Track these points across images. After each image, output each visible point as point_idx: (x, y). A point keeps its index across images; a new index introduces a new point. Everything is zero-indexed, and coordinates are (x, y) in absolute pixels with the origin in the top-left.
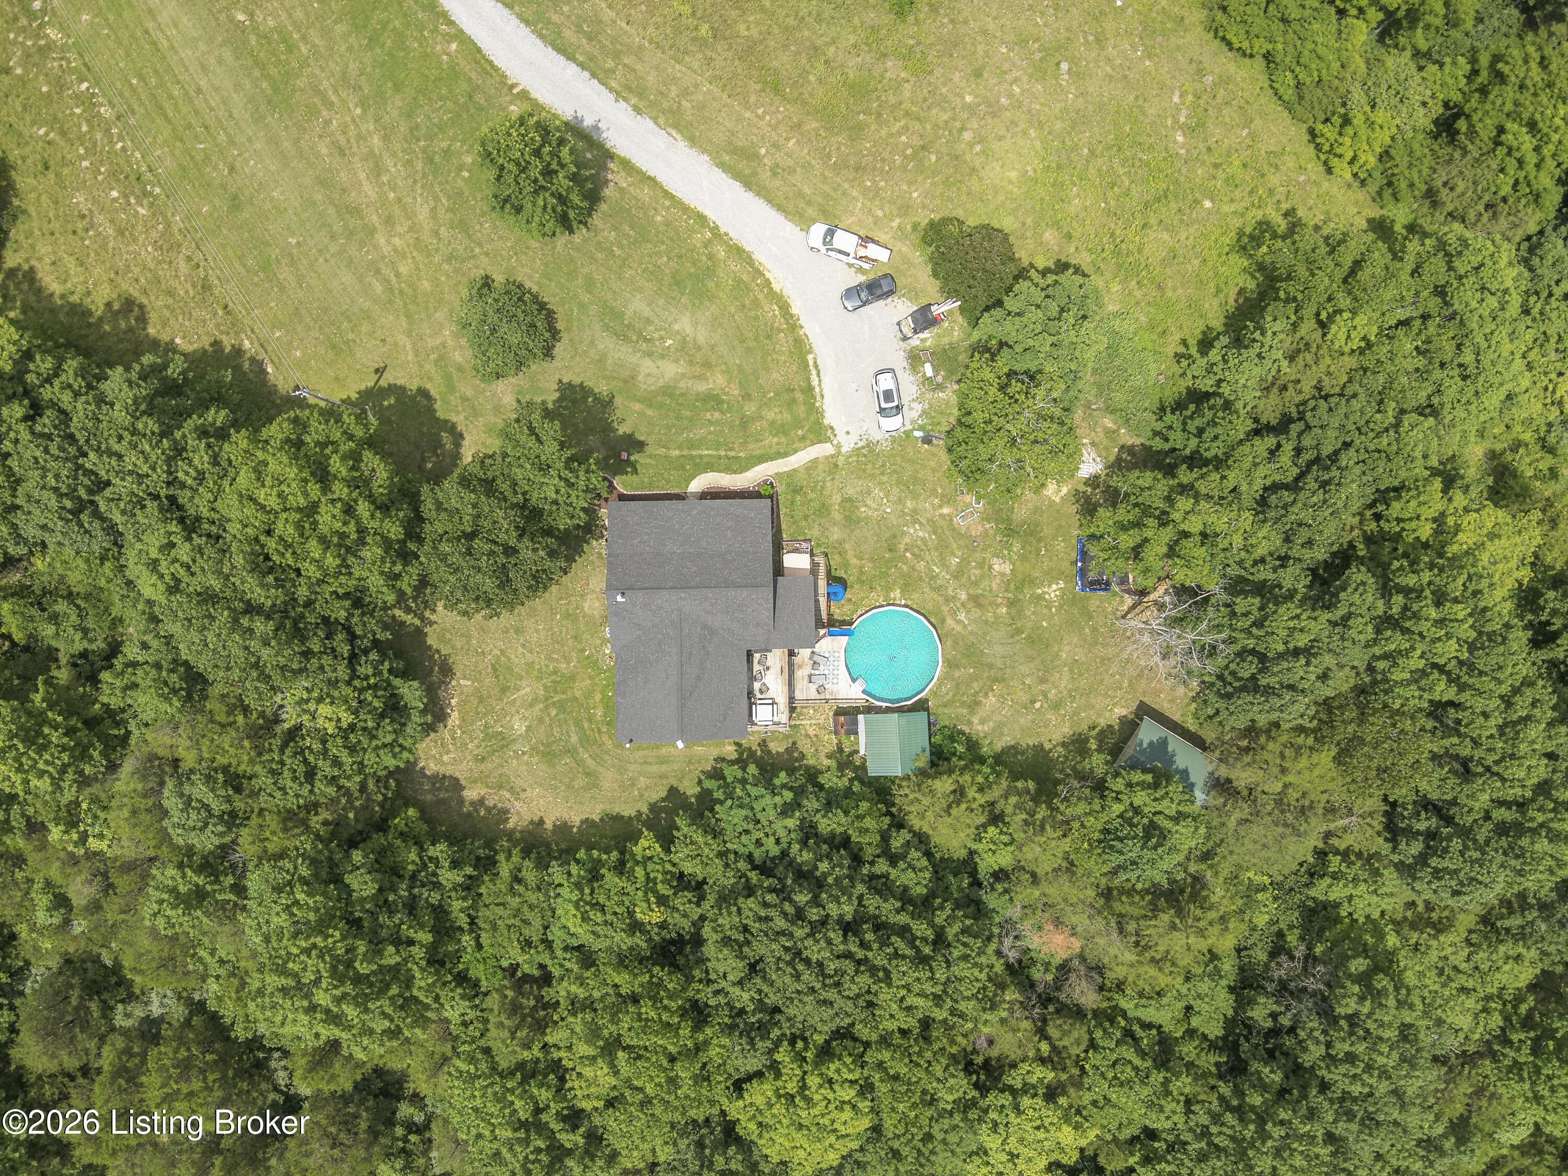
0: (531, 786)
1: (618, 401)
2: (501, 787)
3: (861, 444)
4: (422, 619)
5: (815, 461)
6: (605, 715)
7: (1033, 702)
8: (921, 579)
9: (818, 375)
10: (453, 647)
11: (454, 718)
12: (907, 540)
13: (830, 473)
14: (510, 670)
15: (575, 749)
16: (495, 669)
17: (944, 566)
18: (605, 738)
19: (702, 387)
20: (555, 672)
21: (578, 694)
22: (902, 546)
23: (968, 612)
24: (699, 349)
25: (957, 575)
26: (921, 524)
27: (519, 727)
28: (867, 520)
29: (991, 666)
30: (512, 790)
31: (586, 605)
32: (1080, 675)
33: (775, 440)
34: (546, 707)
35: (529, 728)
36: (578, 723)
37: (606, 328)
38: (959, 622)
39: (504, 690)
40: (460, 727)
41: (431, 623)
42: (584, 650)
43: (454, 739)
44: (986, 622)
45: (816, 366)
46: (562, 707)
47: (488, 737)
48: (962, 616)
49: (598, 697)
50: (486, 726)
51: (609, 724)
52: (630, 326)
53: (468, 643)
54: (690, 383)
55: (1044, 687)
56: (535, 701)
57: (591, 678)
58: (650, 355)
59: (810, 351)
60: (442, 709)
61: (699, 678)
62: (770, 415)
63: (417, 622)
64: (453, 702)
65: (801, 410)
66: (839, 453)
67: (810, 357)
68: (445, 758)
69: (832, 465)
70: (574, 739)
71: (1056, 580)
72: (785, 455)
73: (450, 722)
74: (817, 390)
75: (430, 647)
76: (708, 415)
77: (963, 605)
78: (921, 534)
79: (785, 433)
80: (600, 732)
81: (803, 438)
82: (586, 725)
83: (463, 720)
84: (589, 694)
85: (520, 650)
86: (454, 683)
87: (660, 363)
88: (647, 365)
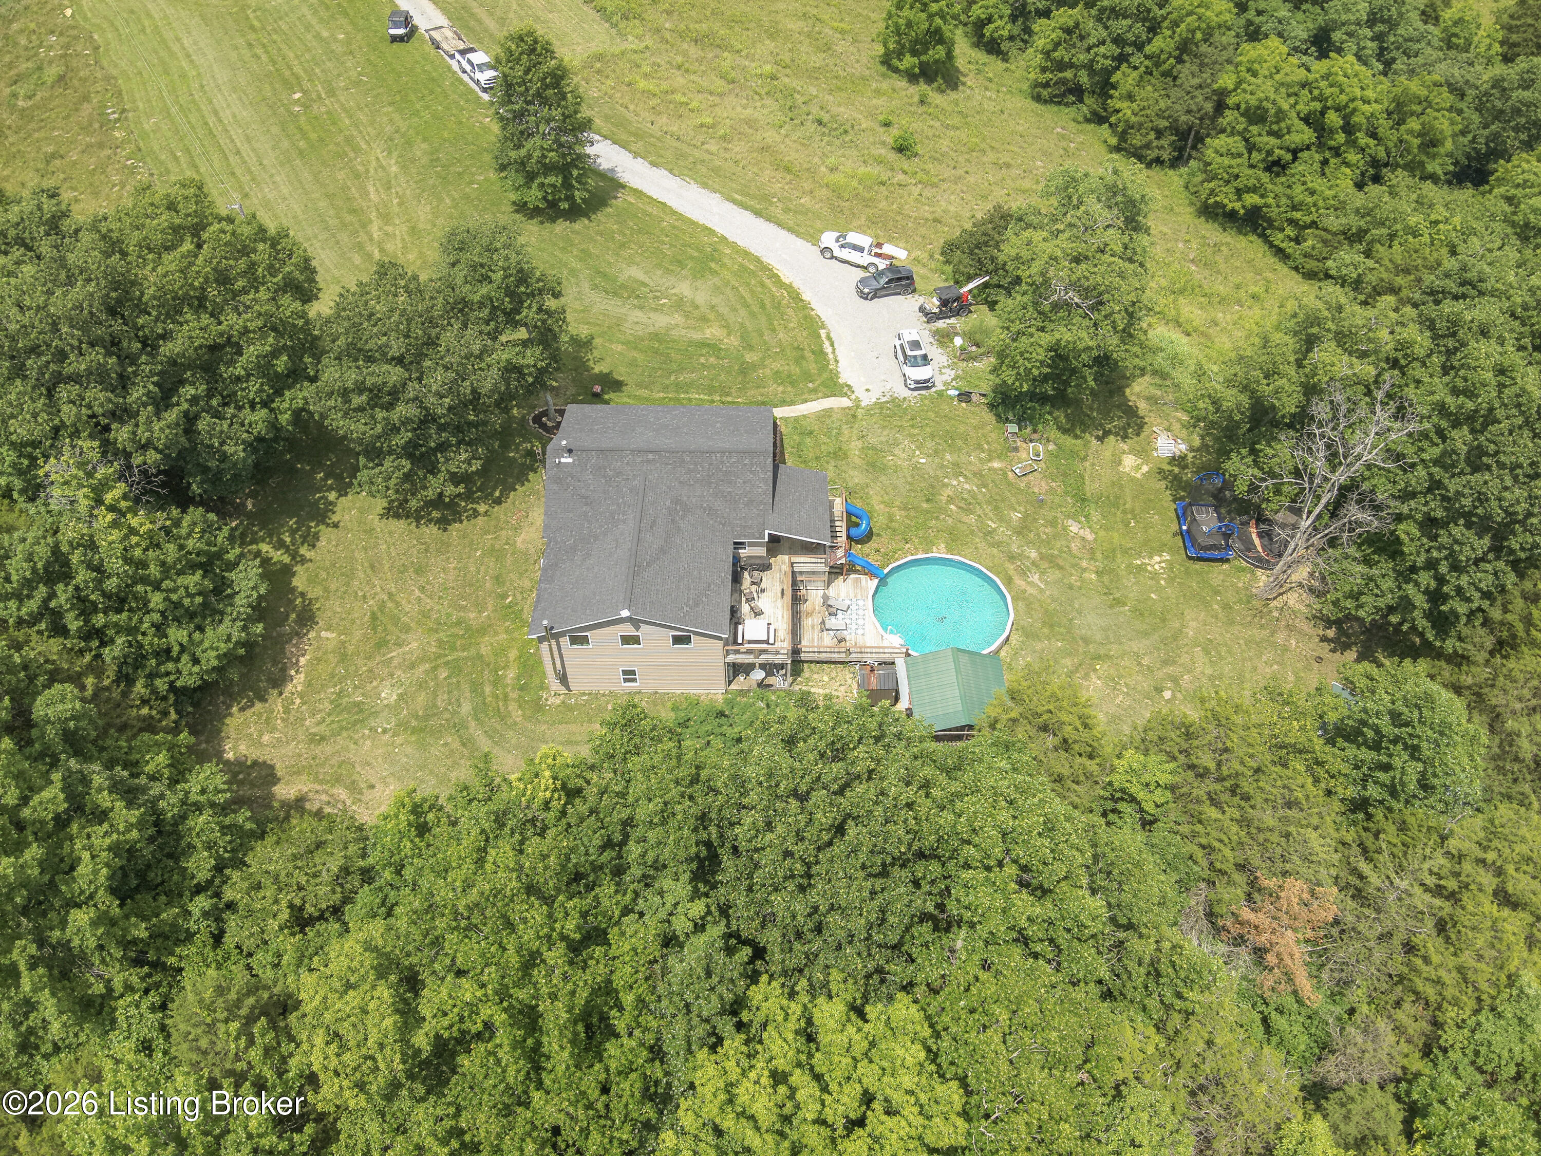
0: (383, 780)
1: (597, 341)
2: (338, 780)
3: (883, 399)
4: (294, 555)
5: (828, 412)
6: (518, 678)
7: (1159, 690)
8: (972, 533)
9: (832, 344)
10: (326, 590)
11: (298, 682)
12: (948, 492)
13: (847, 423)
14: (395, 620)
15: (464, 725)
16: (374, 617)
17: (1001, 519)
18: (512, 706)
19: (697, 336)
20: (459, 623)
21: (484, 650)
22: (944, 498)
23: (1042, 573)
24: (697, 307)
25: (1021, 530)
26: (965, 477)
27: (388, 694)
28: (897, 469)
29: (1086, 641)
30: (353, 788)
31: (519, 540)
32: (1221, 658)
33: (781, 389)
34: (435, 668)
35: (401, 697)
36: (476, 687)
37: (595, 287)
38: (1031, 584)
39: (381, 644)
40: (301, 695)
41: (304, 561)
42: (505, 596)
43: (287, 711)
44: (1071, 587)
45: (829, 338)
46: (456, 668)
47: (337, 707)
48: (1036, 578)
49: (513, 654)
50: (339, 694)
51: (522, 689)
52: (623, 286)
53: (347, 584)
54: (683, 332)
55: (1170, 669)
56: (423, 659)
57: (507, 631)
58: (641, 308)
59: (823, 327)
60: (284, 670)
61: (662, 551)
62: (776, 366)
63: (286, 559)
64: (302, 661)
65: (813, 367)
66: (858, 407)
67: (823, 333)
68: (266, 738)
69: (851, 416)
70: (466, 708)
71: (1160, 552)
72: (792, 403)
73: (289, 687)
74: (831, 356)
75: (294, 589)
76: (702, 360)
77: (1033, 563)
78: (967, 486)
79: (792, 384)
80: (506, 697)
81: (815, 391)
82: (488, 690)
83: (309, 684)
84: (500, 652)
85: (417, 593)
86: (312, 635)
87: (652, 315)
88: (638, 315)
